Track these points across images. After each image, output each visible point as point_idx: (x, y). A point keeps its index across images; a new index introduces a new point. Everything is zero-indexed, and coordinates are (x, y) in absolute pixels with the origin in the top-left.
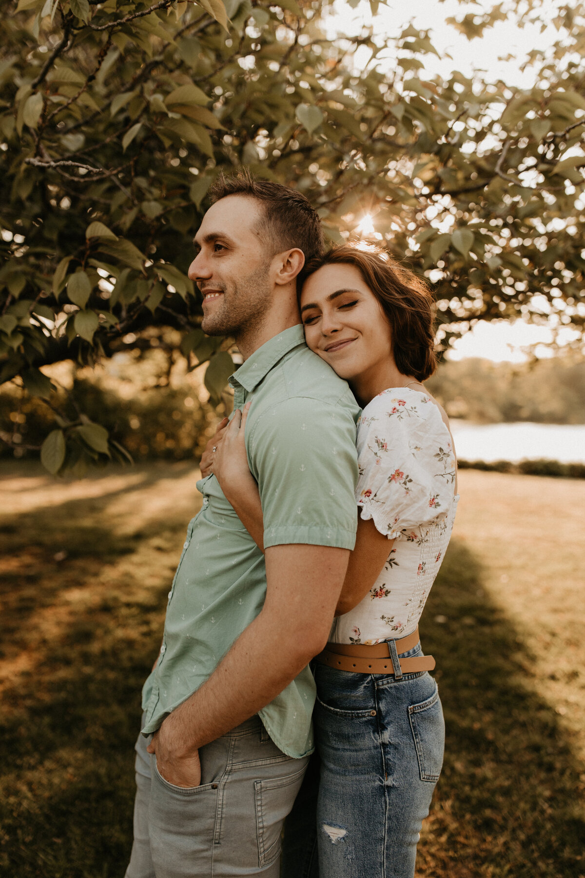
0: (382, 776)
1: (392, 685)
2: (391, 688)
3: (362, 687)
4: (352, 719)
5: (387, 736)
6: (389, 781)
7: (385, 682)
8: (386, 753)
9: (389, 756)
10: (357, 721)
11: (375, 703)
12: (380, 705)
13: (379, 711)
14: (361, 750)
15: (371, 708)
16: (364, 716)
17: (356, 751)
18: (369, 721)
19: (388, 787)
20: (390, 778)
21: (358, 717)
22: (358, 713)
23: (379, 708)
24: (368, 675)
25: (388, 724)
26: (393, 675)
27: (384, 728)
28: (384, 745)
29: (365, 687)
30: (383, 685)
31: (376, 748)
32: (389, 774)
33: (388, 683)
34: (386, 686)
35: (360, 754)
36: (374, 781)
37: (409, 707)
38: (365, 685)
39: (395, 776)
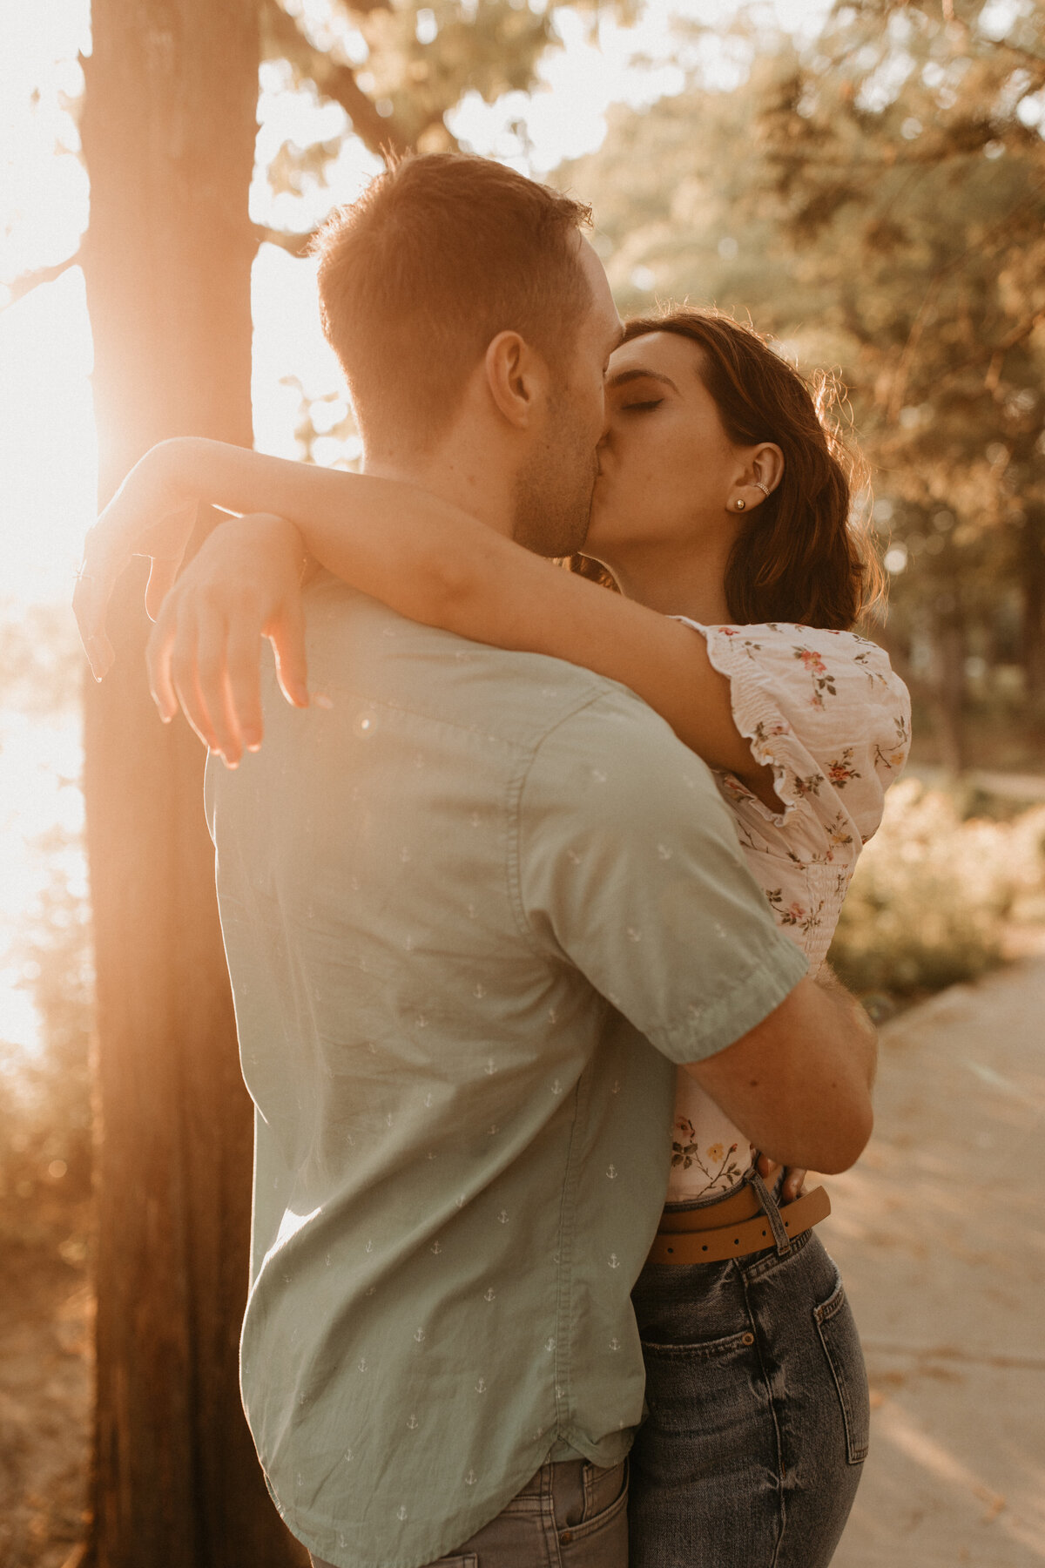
0: (774, 1470)
1: (775, 1270)
2: (774, 1277)
3: (718, 1285)
4: (704, 1360)
5: (781, 1384)
6: (788, 1481)
7: (762, 1268)
8: (783, 1421)
9: (789, 1427)
10: (716, 1363)
11: (748, 1316)
12: (761, 1319)
13: (760, 1333)
14: (732, 1424)
15: (744, 1328)
16: (730, 1350)
17: (720, 1429)
18: (740, 1357)
19: (786, 1491)
20: (791, 1473)
21: (719, 1354)
22: (716, 1346)
23: (759, 1328)
24: (725, 1262)
25: (780, 1356)
26: (773, 1249)
27: (773, 1368)
28: (777, 1404)
29: (723, 1285)
30: (759, 1274)
31: (761, 1412)
32: (788, 1466)
33: (768, 1268)
34: (765, 1276)
35: (730, 1433)
36: (758, 1482)
37: (816, 1310)
38: (723, 1281)
39: (800, 1466)
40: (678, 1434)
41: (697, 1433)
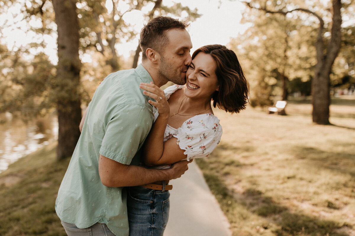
0: (151, 224)
1: (160, 193)
3: (150, 193)
4: (143, 203)
5: (154, 211)
6: (153, 226)
7: (158, 192)
8: (153, 216)
9: (154, 217)
10: (145, 204)
11: (153, 199)
12: (155, 200)
13: (154, 202)
14: (145, 215)
15: (151, 200)
16: (148, 203)
17: (143, 215)
18: (149, 204)
19: (153, 228)
20: (154, 225)
21: (146, 203)
22: (146, 201)
23: (154, 201)
24: (152, 189)
25: (155, 206)
26: (161, 191)
27: (154, 208)
28: (153, 213)
29: (151, 193)
30: (157, 193)
31: (150, 214)
32: (153, 223)
33: (159, 193)
34: (158, 194)
35: (144, 216)
36: (148, 226)
37: (164, 201)
39: (155, 224)
40: (136, 214)
41: (139, 214)
